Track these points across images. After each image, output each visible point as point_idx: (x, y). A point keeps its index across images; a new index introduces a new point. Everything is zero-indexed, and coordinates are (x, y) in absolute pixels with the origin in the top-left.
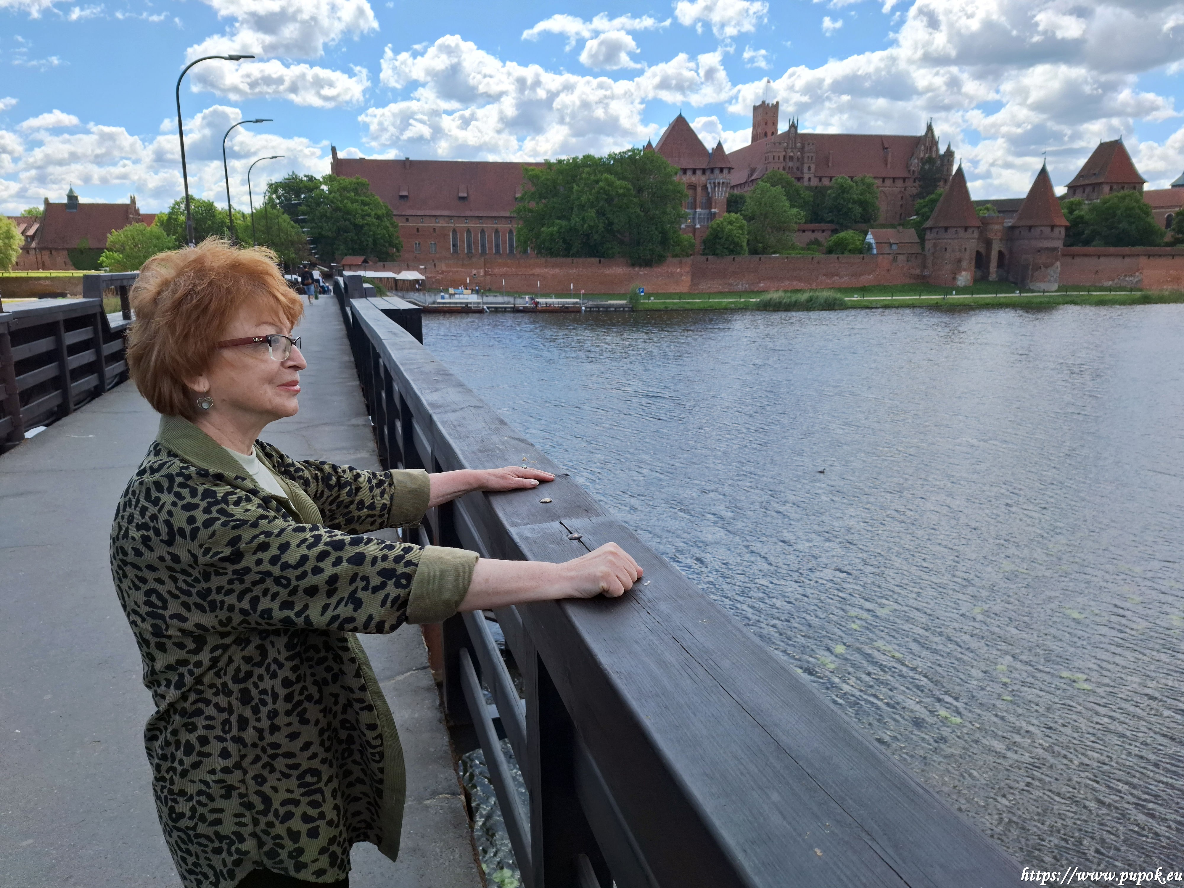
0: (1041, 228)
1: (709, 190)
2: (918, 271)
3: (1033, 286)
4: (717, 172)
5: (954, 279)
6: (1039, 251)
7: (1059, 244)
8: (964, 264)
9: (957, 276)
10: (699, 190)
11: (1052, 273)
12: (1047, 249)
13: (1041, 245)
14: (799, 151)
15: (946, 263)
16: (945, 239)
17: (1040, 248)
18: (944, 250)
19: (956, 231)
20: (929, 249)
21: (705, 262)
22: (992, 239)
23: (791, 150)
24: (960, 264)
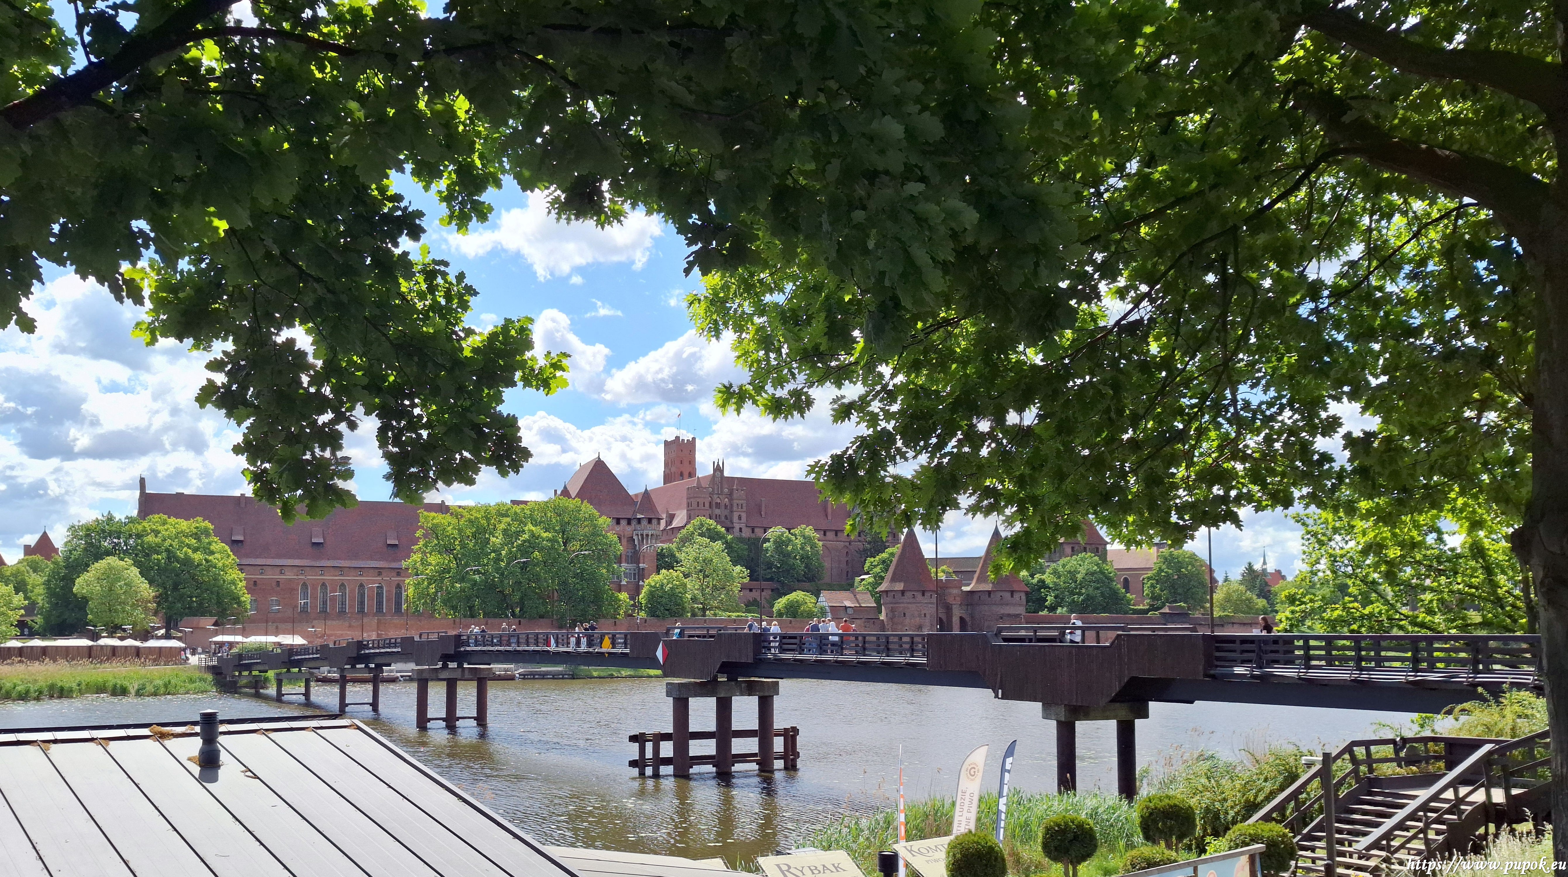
1: (636, 542)
4: (644, 522)
7: (1021, 610)
8: (926, 631)
10: (624, 542)
12: (1009, 615)
13: (1002, 612)
14: (727, 498)
15: (906, 629)
16: (903, 603)
17: (1002, 614)
18: (903, 615)
19: (914, 595)
20: (887, 614)
21: (643, 625)
22: (952, 604)
23: (717, 496)
24: (921, 630)
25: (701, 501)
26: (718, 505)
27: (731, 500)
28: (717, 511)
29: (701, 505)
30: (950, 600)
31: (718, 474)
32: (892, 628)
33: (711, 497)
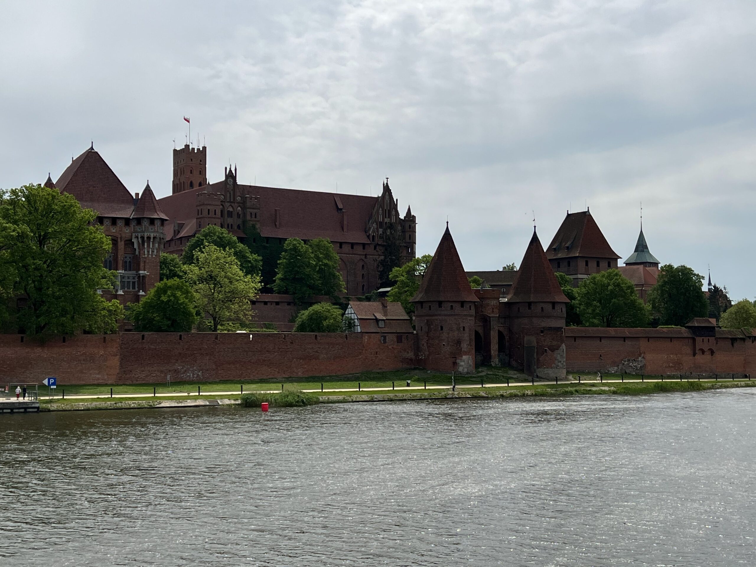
0: (542, 305)
1: (136, 246)
2: (411, 355)
3: (540, 372)
4: (146, 223)
5: (455, 363)
6: (542, 332)
7: (561, 323)
8: (465, 346)
9: (458, 361)
10: (121, 245)
11: (558, 357)
12: (550, 329)
13: (543, 324)
14: (239, 206)
15: (444, 345)
16: (440, 315)
17: (544, 328)
18: (440, 329)
19: (452, 306)
20: (422, 327)
21: (140, 341)
22: (490, 317)
23: (229, 204)
24: (460, 346)
25: (211, 208)
26: (230, 214)
27: (244, 208)
28: (230, 221)
29: (212, 214)
30: (488, 312)
31: (230, 180)
32: (427, 343)
33: (222, 205)
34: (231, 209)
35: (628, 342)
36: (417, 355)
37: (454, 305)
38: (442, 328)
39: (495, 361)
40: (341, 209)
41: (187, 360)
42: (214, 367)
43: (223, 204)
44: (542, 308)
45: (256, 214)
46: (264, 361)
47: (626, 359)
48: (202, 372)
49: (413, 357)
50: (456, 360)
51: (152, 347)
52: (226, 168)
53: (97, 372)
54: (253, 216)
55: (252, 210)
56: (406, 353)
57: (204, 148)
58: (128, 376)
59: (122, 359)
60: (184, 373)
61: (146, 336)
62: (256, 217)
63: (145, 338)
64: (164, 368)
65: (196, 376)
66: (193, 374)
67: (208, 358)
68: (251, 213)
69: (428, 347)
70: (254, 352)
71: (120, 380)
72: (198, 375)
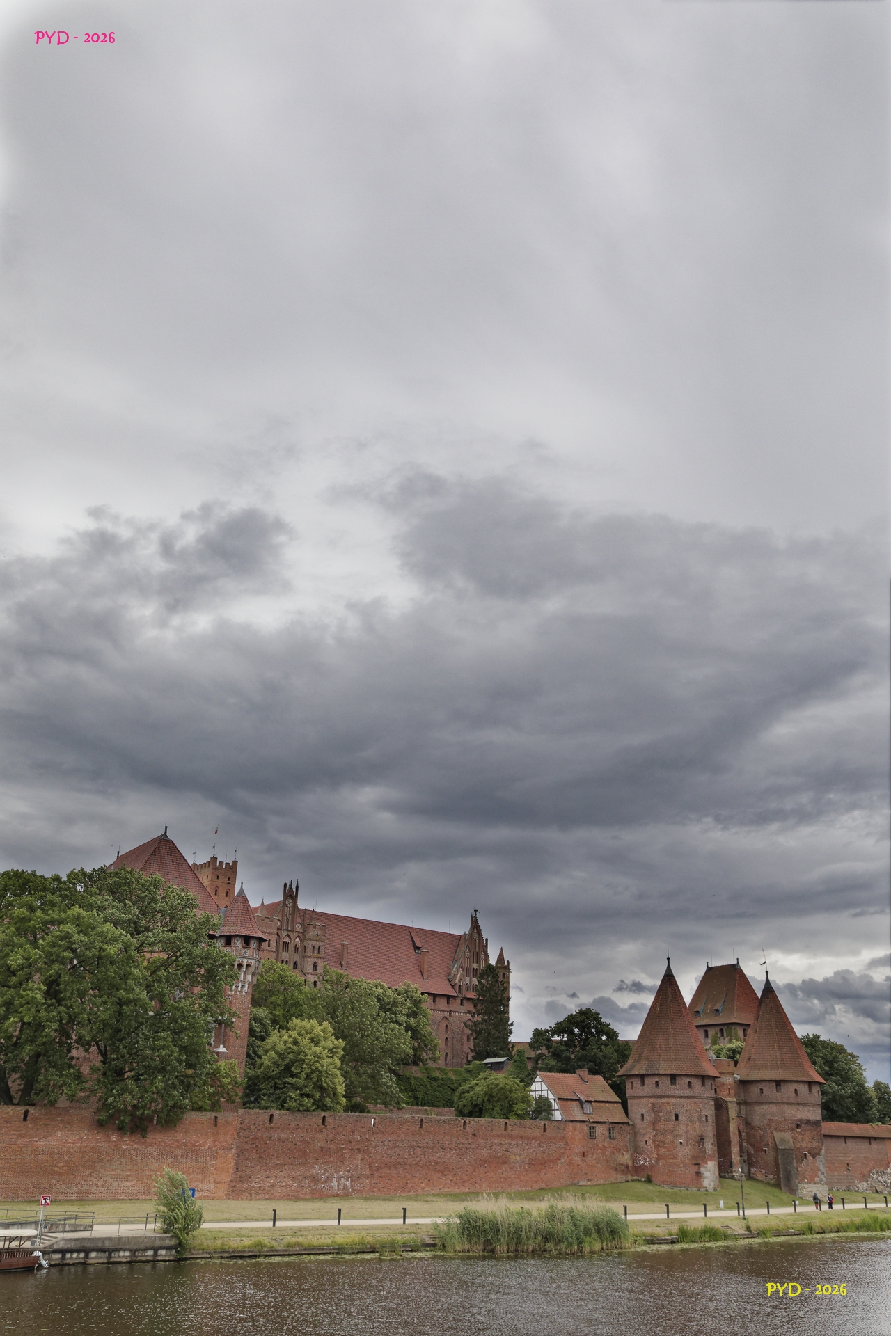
0: (796, 1086)
2: (626, 1158)
3: (802, 1189)
4: (238, 943)
5: (698, 1173)
6: (798, 1126)
7: (816, 1114)
8: (709, 1146)
9: (702, 1170)
11: (821, 1166)
12: (808, 1122)
13: (799, 1115)
14: (298, 937)
15: (681, 1143)
16: (673, 1097)
17: (800, 1120)
18: (674, 1118)
19: (690, 1083)
20: (643, 1115)
21: (267, 1125)
22: (727, 1102)
23: (286, 933)
24: (703, 1145)
27: (304, 940)
29: (265, 945)
30: (725, 1095)
31: (290, 902)
32: (654, 1141)
33: (278, 934)
34: (287, 940)
35: (875, 1145)
36: (634, 1159)
37: (693, 1081)
38: (677, 1117)
39: (738, 1170)
40: (419, 948)
41: (331, 1159)
42: (368, 1173)
43: (279, 932)
44: (796, 1090)
45: (319, 948)
46: (437, 1163)
47: (874, 1171)
48: (352, 1181)
49: (630, 1163)
50: (699, 1168)
51: (283, 1135)
52: (285, 884)
53: (200, 1177)
54: (316, 951)
55: (314, 943)
56: (620, 1156)
57: (235, 863)
58: (245, 1186)
59: (239, 1156)
60: (326, 1182)
61: (275, 1117)
62: (319, 953)
63: (274, 1121)
64: (299, 1173)
65: (342, 1187)
66: (339, 1184)
67: (360, 1156)
68: (314, 947)
69: (657, 1146)
70: (423, 1148)
71: (233, 1191)
72: (345, 1186)
